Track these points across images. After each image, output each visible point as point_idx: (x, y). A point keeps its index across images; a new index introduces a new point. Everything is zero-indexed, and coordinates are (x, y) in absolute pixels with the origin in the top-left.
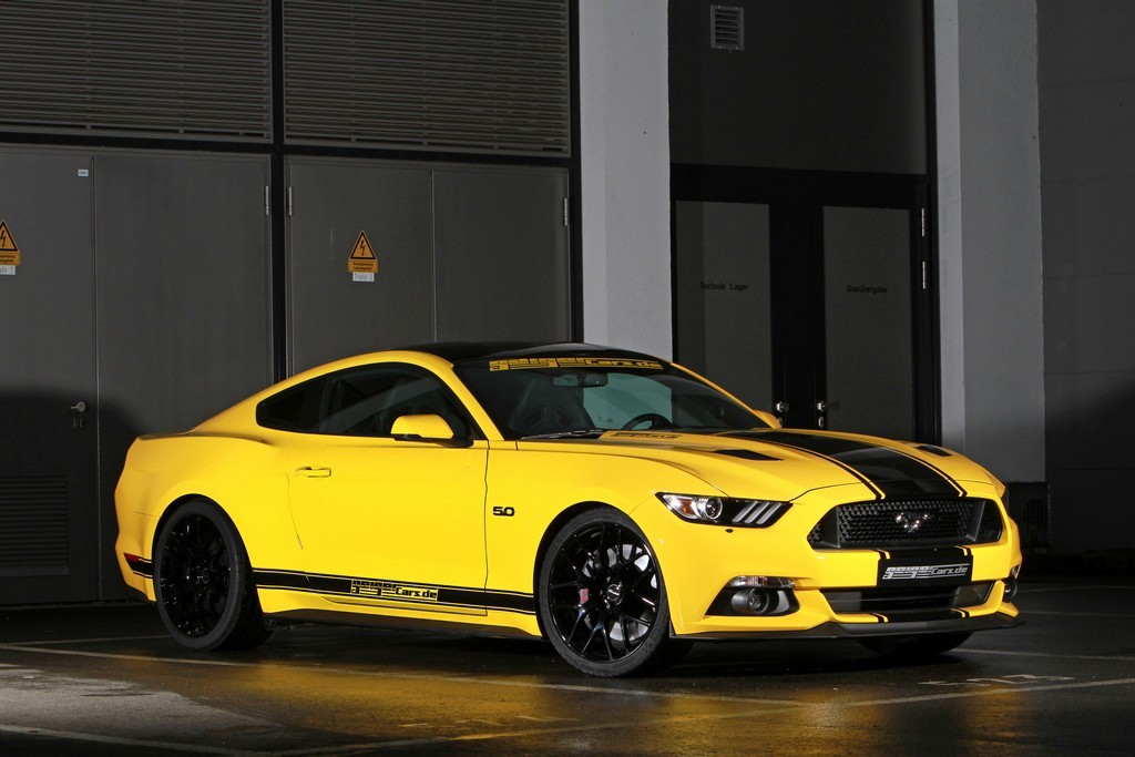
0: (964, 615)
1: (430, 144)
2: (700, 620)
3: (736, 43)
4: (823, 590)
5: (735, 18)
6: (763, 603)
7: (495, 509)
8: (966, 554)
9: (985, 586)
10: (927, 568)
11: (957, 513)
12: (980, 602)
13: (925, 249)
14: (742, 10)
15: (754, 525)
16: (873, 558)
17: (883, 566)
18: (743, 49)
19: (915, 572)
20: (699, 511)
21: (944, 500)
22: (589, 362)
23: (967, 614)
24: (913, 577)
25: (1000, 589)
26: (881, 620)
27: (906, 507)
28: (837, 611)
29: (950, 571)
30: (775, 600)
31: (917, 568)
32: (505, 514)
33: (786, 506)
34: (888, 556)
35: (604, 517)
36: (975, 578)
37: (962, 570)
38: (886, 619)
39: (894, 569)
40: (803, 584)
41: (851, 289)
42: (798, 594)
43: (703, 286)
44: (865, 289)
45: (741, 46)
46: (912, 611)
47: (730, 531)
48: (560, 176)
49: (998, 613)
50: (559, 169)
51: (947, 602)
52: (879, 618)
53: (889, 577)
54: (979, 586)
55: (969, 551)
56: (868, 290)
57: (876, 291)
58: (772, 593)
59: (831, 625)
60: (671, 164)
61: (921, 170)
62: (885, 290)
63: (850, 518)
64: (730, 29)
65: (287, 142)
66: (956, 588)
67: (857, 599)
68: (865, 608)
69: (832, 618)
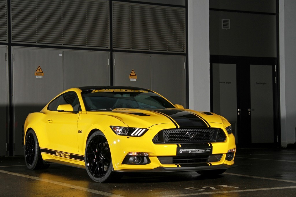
0: (209, 165)
1: (150, 50)
2: (120, 166)
3: (228, 28)
4: (158, 157)
5: (228, 22)
6: (139, 160)
7: (79, 131)
8: (210, 145)
9: (219, 156)
10: (195, 150)
11: (209, 132)
12: (217, 160)
13: (276, 74)
14: (229, 20)
15: (137, 136)
16: (175, 146)
17: (178, 149)
18: (230, 29)
19: (190, 151)
20: (120, 131)
21: (204, 128)
22: (124, 90)
23: (211, 165)
24: (190, 152)
25: (224, 156)
26: (178, 166)
27: (189, 131)
28: (162, 163)
29: (204, 151)
30: (143, 160)
31: (191, 150)
32: (80, 133)
33: (147, 130)
34: (180, 146)
35: (99, 133)
36: (213, 153)
37: (208, 150)
38: (180, 166)
39: (182, 150)
40: (151, 155)
41: (257, 83)
42: (150, 158)
43: (219, 83)
44: (260, 83)
45: (229, 28)
46: (191, 163)
47: (128, 138)
48: (184, 57)
49: (223, 164)
50: (183, 56)
51: (206, 160)
52: (177, 165)
53: (181, 153)
54: (217, 155)
55: (211, 145)
56: (262, 84)
57: (263, 84)
58: (142, 158)
59: (160, 168)
60: (210, 55)
61: (276, 56)
62: (266, 84)
63: (169, 134)
64: (226, 24)
65: (114, 49)
66: (208, 156)
67: (171, 159)
68: (174, 162)
69: (160, 166)
